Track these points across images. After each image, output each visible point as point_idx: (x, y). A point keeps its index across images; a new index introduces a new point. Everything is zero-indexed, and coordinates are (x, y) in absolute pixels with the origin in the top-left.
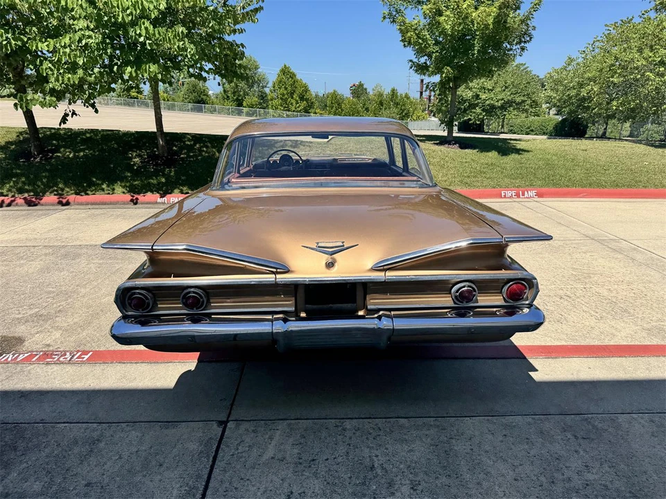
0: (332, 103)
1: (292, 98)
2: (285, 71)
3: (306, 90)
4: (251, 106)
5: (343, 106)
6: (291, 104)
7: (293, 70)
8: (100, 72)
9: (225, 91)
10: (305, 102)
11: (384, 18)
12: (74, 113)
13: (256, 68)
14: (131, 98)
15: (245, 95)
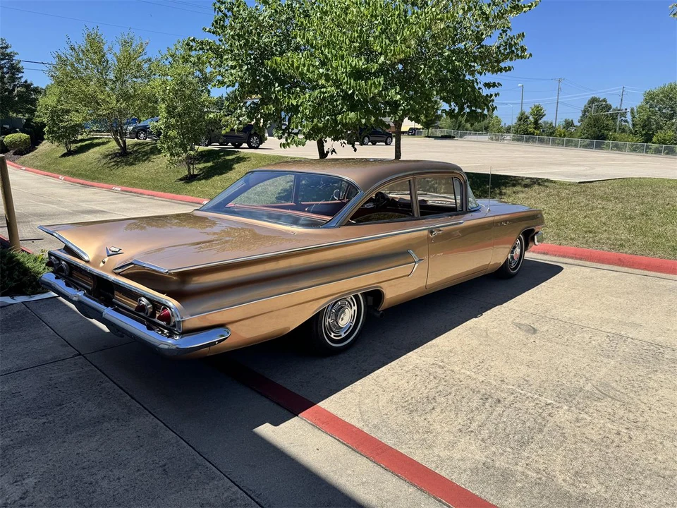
4: (663, 142)
9: (633, 125)
15: (657, 128)
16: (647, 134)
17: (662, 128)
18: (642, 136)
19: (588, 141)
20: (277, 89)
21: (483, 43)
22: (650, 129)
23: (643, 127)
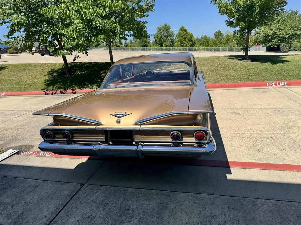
0: (204, 41)
1: (185, 41)
2: (182, 29)
3: (192, 36)
4: (167, 46)
5: (209, 42)
6: (185, 43)
7: (186, 28)
8: (84, 40)
9: (155, 40)
10: (191, 42)
11: (211, 2)
12: (78, 57)
13: (169, 29)
14: (118, 46)
15: (164, 41)
16: (161, 44)
17: (165, 41)
18: (159, 44)
21: (140, 4)
22: (161, 42)
23: (159, 41)
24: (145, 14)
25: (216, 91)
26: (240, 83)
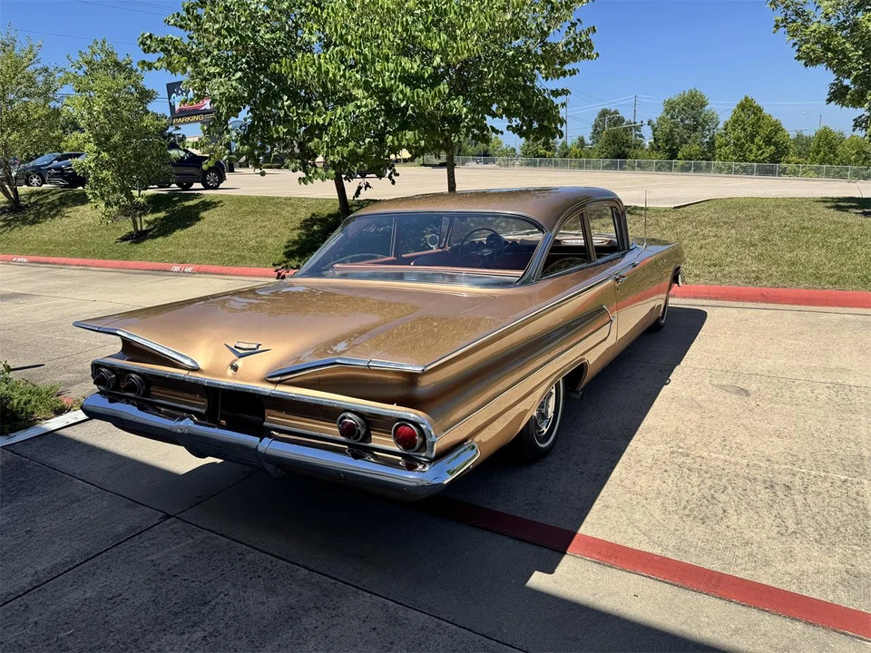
0: (818, 146)
1: (753, 142)
2: (747, 106)
3: (777, 128)
4: (689, 158)
5: (840, 148)
6: (751, 150)
7: (758, 103)
9: (655, 139)
10: (772, 147)
12: (367, 185)
13: (703, 105)
15: (681, 142)
16: (670, 150)
17: (686, 143)
18: (666, 152)
19: (608, 161)
20: (286, 103)
21: (548, 40)
22: (673, 144)
23: (667, 142)
24: (566, 67)
25: (734, 311)
26: (830, 290)
